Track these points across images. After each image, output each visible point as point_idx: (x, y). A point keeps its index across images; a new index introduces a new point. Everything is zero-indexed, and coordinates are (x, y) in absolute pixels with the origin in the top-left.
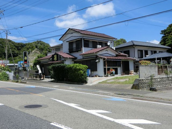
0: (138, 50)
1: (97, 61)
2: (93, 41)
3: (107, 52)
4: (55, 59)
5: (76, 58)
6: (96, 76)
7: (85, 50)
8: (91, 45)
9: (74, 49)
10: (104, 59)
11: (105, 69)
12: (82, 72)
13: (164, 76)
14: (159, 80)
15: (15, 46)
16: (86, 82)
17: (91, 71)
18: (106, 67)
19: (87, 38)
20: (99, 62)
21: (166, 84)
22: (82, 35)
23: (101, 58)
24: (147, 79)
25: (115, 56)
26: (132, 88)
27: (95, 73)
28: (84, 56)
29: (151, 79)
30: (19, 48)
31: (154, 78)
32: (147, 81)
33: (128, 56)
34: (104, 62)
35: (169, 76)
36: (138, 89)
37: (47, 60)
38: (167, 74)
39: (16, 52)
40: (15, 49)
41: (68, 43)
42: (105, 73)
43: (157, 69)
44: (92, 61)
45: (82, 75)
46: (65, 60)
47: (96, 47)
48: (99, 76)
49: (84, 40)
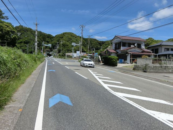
0: (165, 48)
1: (127, 55)
2: (129, 43)
3: (135, 50)
4: (107, 53)
5: (118, 53)
6: (126, 63)
7: (122, 48)
8: (127, 45)
9: (117, 48)
10: (131, 54)
11: (131, 59)
12: (114, 60)
13: (158, 65)
14: (152, 67)
15: (98, 43)
16: (116, 66)
17: (124, 60)
18: (132, 59)
19: (124, 41)
20: (128, 55)
21: (159, 70)
22: (121, 40)
23: (129, 53)
24: (142, 66)
25: (142, 52)
26: (133, 70)
27: (126, 61)
28: (122, 52)
29: (146, 66)
30: (101, 44)
31: (149, 65)
32: (142, 67)
33: (152, 52)
34: (131, 56)
35: (162, 66)
36: (135, 70)
37: (103, 53)
38: (161, 64)
39: (99, 47)
40: (98, 45)
41: (114, 44)
42: (131, 62)
43: (151, 61)
44: (125, 55)
45: (114, 62)
46: (111, 54)
47: (130, 47)
48: (128, 64)
49: (123, 43)
